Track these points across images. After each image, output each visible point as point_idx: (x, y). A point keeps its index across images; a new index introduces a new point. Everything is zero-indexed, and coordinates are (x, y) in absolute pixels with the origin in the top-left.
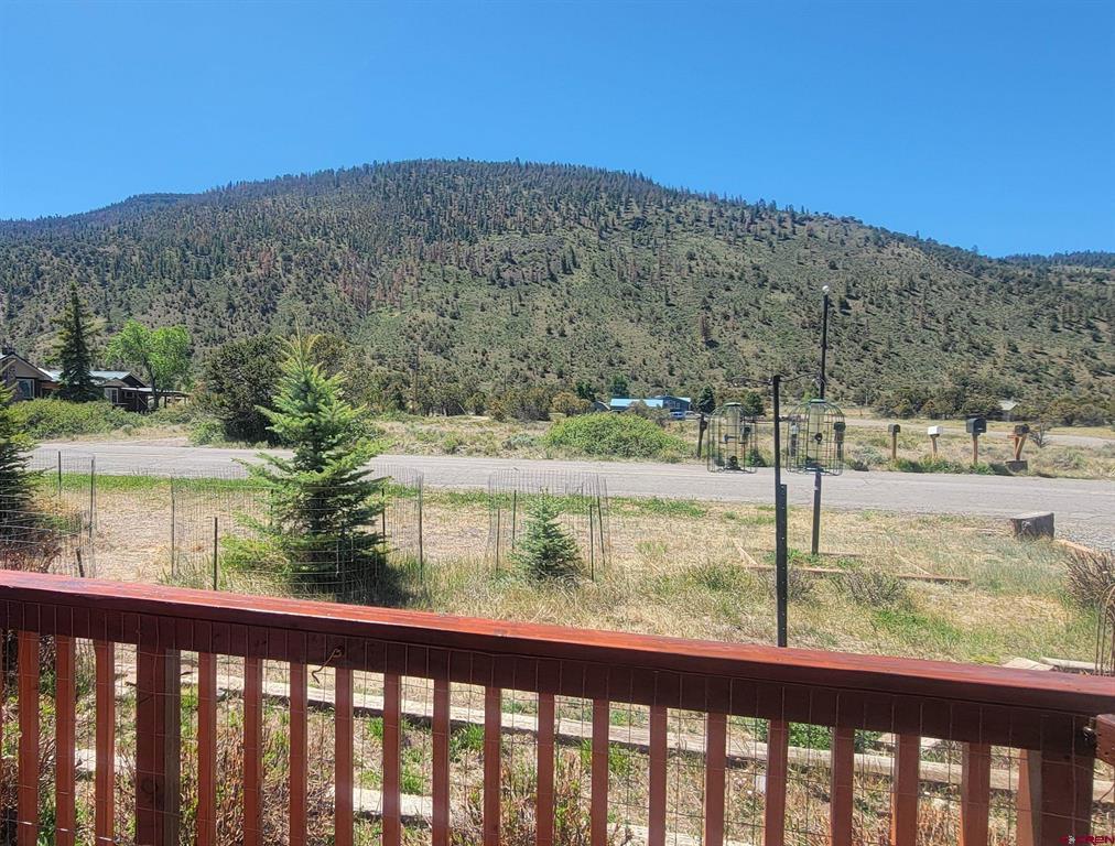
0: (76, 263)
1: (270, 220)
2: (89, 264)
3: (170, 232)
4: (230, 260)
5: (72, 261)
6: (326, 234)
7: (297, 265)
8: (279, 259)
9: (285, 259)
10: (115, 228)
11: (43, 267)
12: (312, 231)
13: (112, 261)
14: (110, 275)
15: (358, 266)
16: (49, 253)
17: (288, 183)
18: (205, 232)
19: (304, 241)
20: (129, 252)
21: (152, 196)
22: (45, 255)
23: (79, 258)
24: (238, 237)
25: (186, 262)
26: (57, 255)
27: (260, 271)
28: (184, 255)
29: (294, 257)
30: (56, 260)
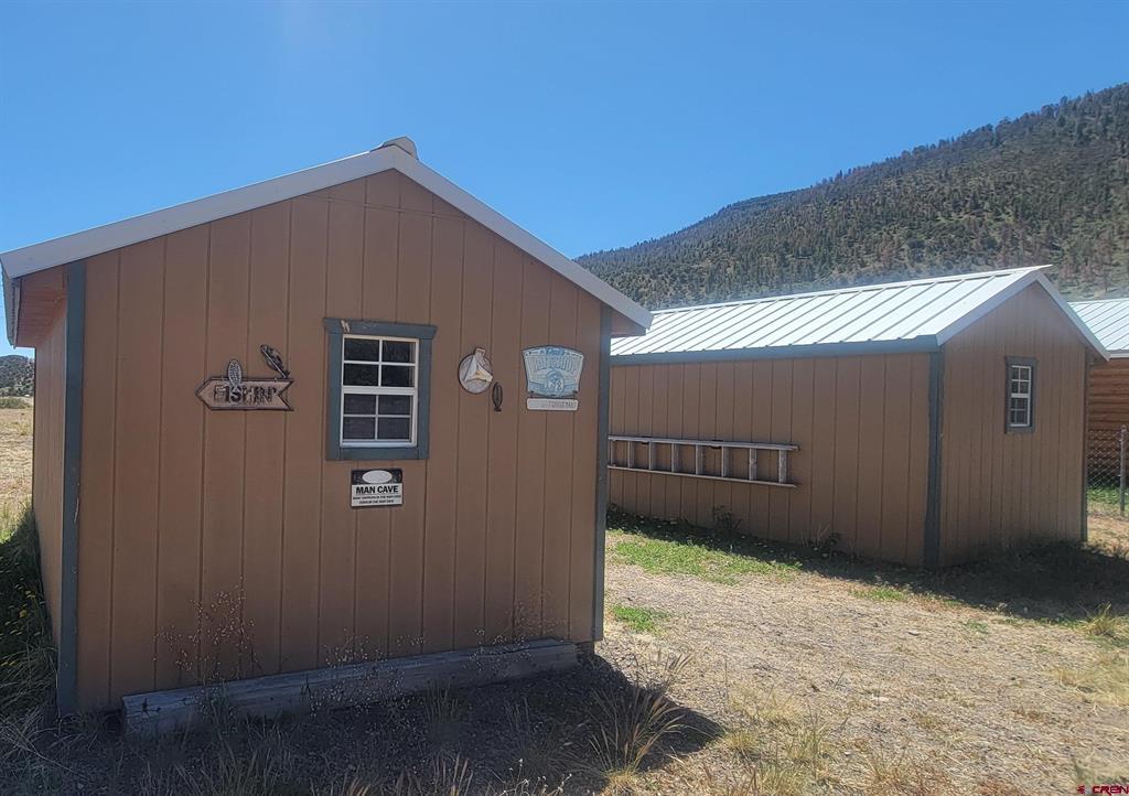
0: (671, 283)
1: (893, 203)
2: (683, 282)
3: (767, 237)
4: (839, 257)
5: (668, 281)
6: (977, 206)
7: (930, 251)
8: (905, 247)
9: (912, 246)
10: (709, 243)
11: (642, 290)
12: (955, 207)
13: (706, 276)
14: (703, 289)
15: (1029, 238)
16: (647, 277)
17: (922, 156)
18: (809, 231)
19: (943, 220)
20: (723, 264)
21: (748, 202)
22: (643, 279)
23: (674, 277)
24: (850, 230)
25: (785, 266)
26: (654, 277)
27: (877, 265)
28: (783, 258)
29: (927, 242)
30: (654, 282)
